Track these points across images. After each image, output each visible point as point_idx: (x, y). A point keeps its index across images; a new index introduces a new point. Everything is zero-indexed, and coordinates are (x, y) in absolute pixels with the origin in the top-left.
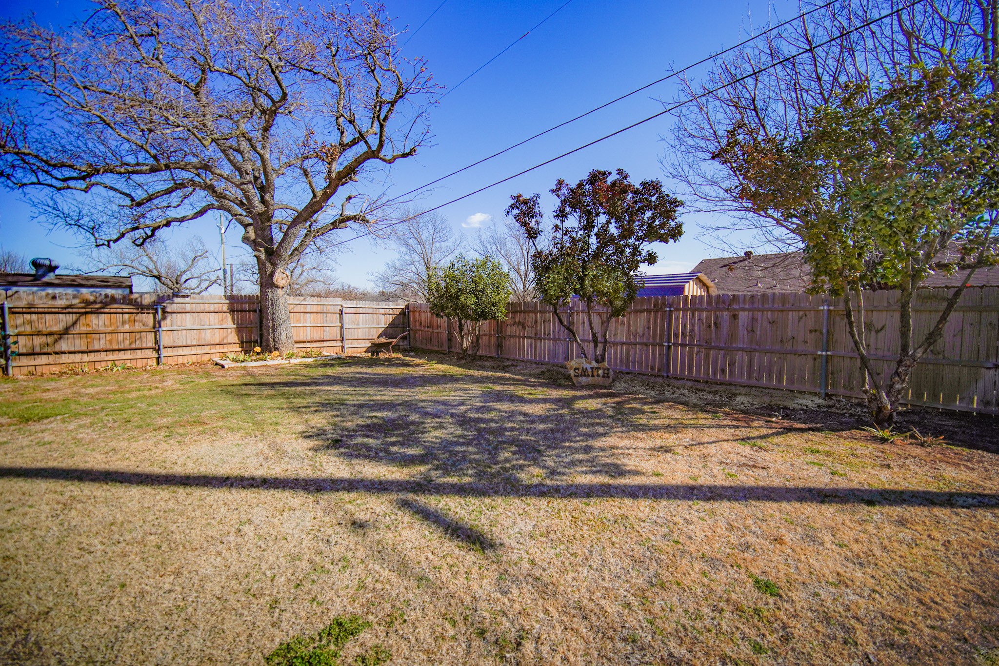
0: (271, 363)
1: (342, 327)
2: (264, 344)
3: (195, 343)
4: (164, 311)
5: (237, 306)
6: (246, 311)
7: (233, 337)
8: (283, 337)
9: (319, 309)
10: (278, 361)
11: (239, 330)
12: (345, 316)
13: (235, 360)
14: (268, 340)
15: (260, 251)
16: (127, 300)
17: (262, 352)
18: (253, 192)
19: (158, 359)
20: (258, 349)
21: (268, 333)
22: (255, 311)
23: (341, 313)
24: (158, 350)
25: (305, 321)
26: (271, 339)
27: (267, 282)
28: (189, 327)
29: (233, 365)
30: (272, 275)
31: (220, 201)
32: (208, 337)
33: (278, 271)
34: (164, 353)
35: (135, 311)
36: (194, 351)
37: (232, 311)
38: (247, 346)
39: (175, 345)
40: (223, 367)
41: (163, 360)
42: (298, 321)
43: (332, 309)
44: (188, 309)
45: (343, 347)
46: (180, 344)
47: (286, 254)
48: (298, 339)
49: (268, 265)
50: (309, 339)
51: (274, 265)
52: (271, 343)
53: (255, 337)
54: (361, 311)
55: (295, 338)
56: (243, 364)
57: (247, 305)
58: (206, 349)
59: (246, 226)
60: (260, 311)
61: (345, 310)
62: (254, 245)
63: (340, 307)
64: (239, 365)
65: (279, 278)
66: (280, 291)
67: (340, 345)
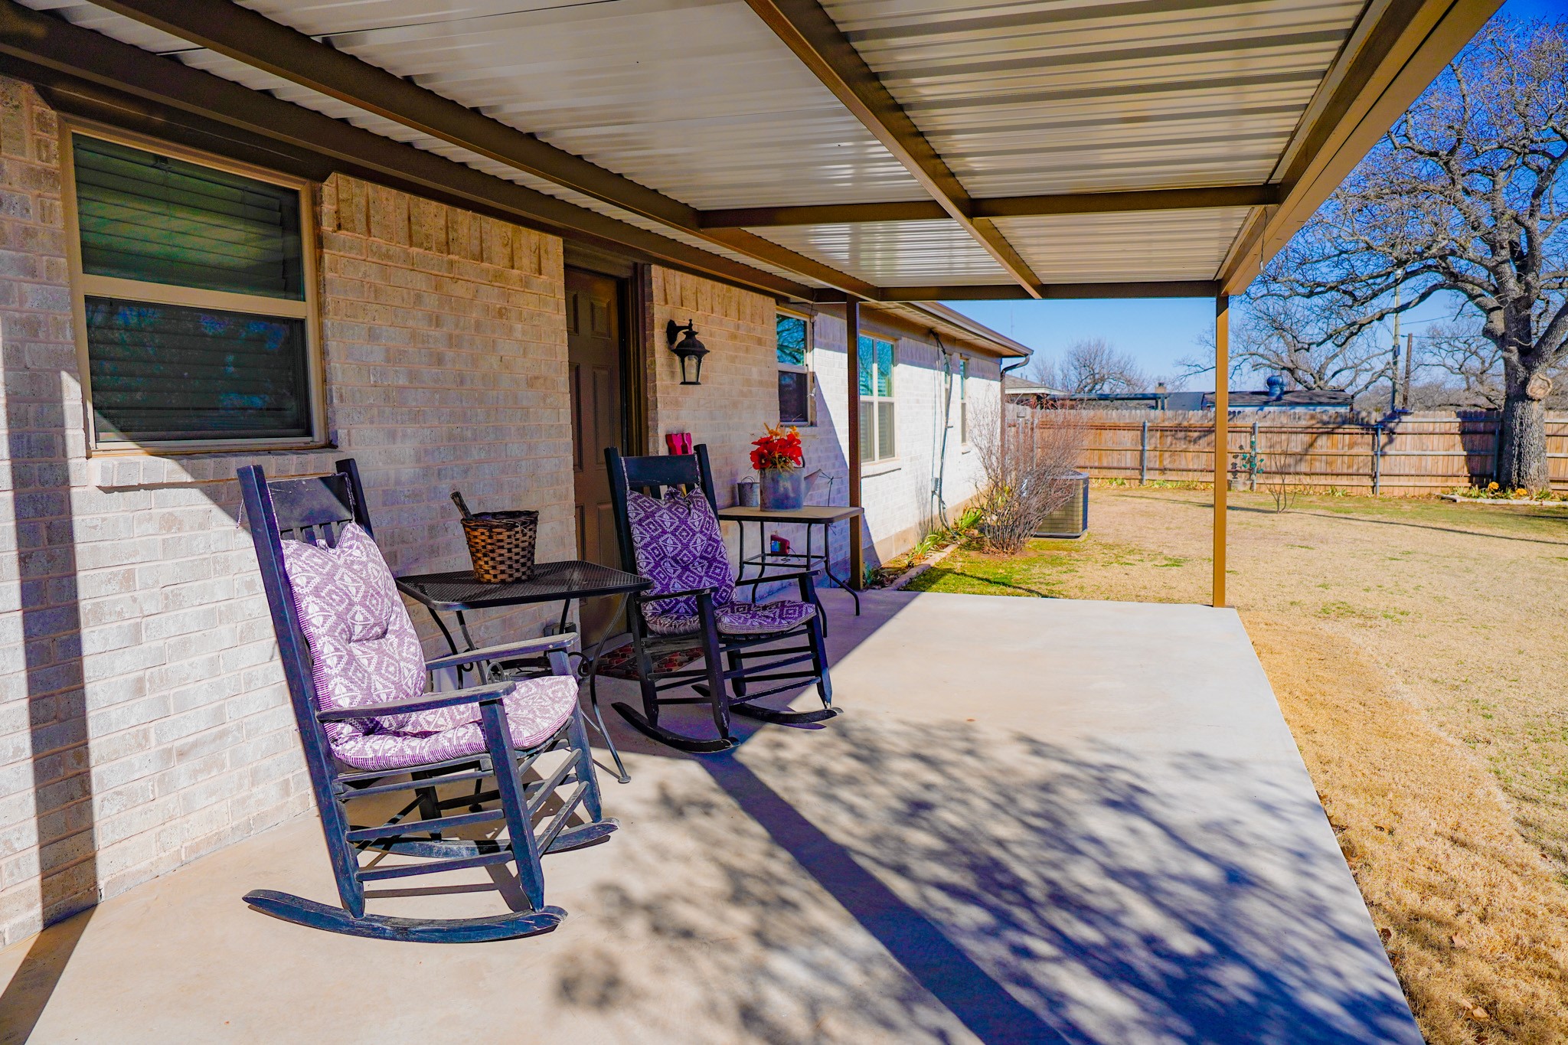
0: (1514, 502)
2: (1503, 479)
3: (1413, 472)
4: (1392, 432)
5: (1470, 426)
6: (1480, 433)
7: (1459, 465)
8: (1533, 471)
10: (1526, 501)
11: (1469, 458)
13: (1464, 495)
14: (1509, 474)
15: (1510, 351)
16: (1354, 420)
17: (1503, 488)
18: (1510, 270)
19: (1373, 487)
20: (1494, 485)
21: (1511, 464)
22: (1493, 433)
24: (1374, 477)
26: (1515, 474)
27: (1518, 394)
28: (1408, 452)
29: (1466, 500)
30: (1525, 382)
31: (1455, 280)
32: (1429, 464)
33: (1535, 376)
34: (1382, 481)
35: (1360, 431)
36: (1412, 482)
37: (1463, 433)
38: (1478, 479)
39: (1392, 473)
40: (1455, 501)
41: (1379, 490)
42: (1559, 448)
44: (1410, 430)
46: (1397, 472)
47: (1548, 352)
48: (1555, 476)
49: (1521, 369)
51: (1530, 369)
52: (1515, 479)
53: (1490, 466)
55: (1551, 475)
56: (1479, 500)
57: (1482, 425)
58: (1427, 481)
59: (1489, 311)
60: (1502, 433)
62: (1502, 341)
64: (1474, 500)
65: (1535, 388)
66: (1535, 405)
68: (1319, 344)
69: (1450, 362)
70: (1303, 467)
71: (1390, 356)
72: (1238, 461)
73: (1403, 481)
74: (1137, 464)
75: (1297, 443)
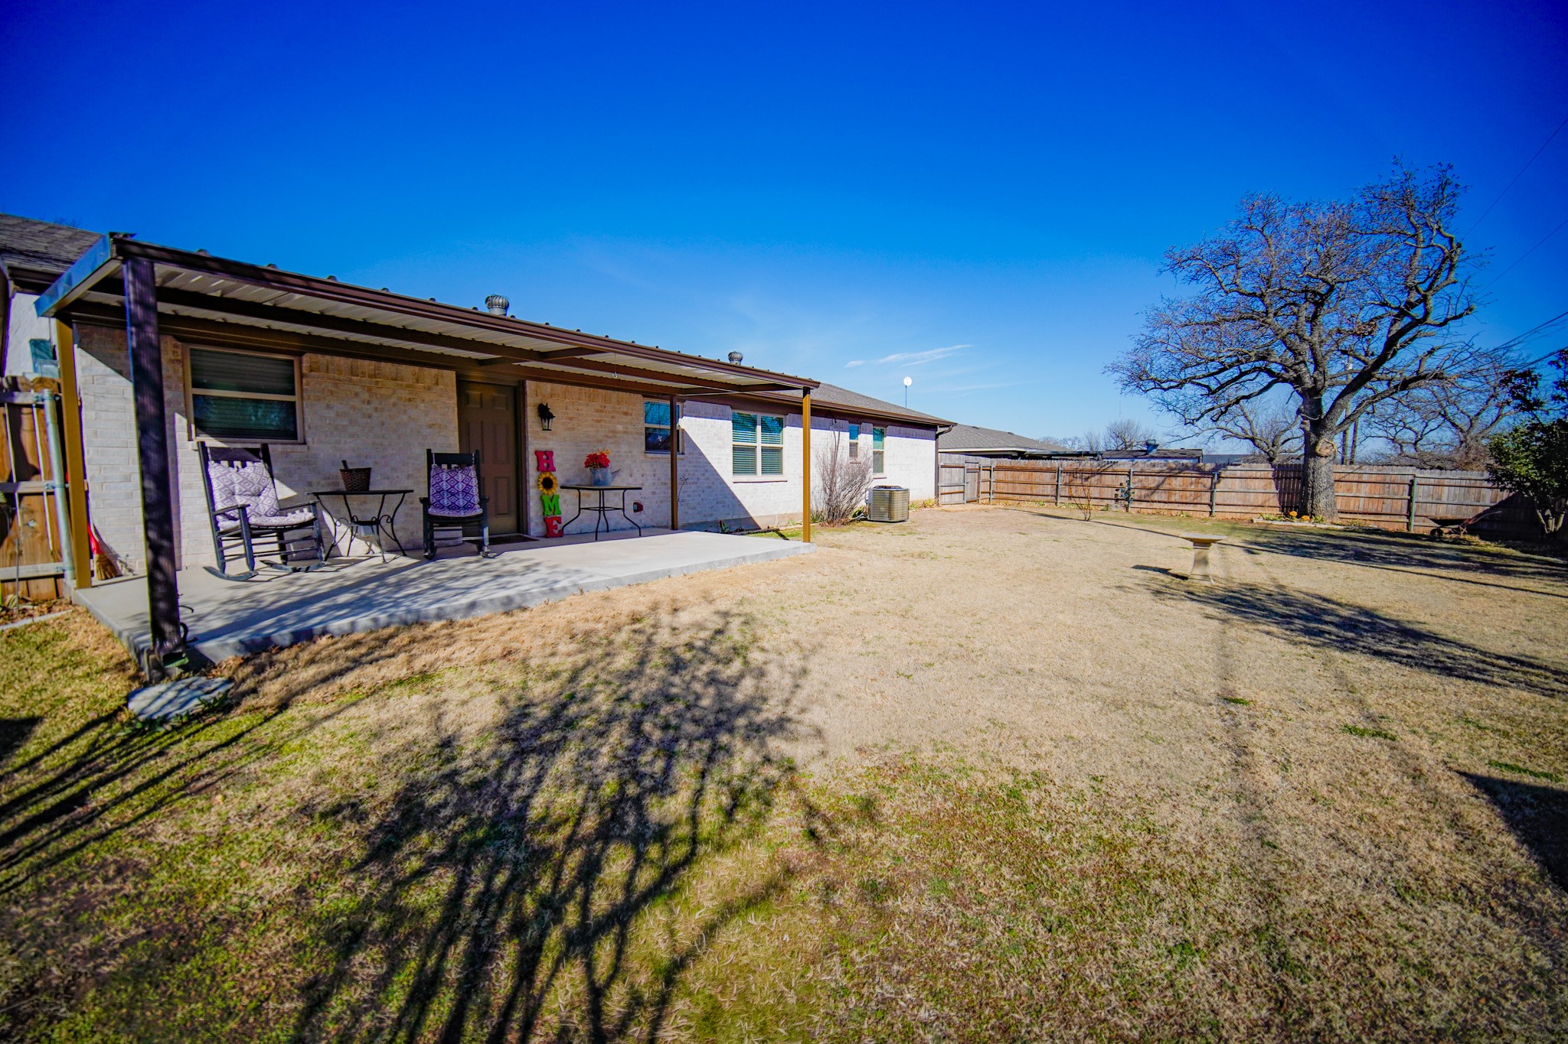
1: (1410, 501)
2: (1302, 509)
4: (1219, 477)
5: (1281, 474)
6: (1288, 478)
7: (1274, 501)
8: (1322, 505)
9: (1380, 478)
11: (1279, 495)
12: (1416, 487)
13: (1264, 519)
14: (1305, 506)
15: (1308, 423)
16: (1195, 468)
17: (1297, 516)
19: (1211, 513)
20: (1294, 514)
21: (1307, 499)
22: (1297, 478)
23: (1411, 485)
24: (1211, 506)
25: (1358, 491)
26: (1309, 506)
27: (1311, 451)
28: (1234, 490)
29: (1262, 521)
30: (1316, 443)
32: (1252, 499)
33: (1322, 441)
34: (1215, 508)
35: (1198, 475)
36: (1239, 509)
37: (1276, 478)
38: (1285, 509)
39: (1225, 503)
40: (1253, 522)
41: (1214, 514)
43: (1398, 479)
44: (1233, 475)
45: (1408, 525)
46: (1229, 503)
47: (1332, 426)
48: (1343, 509)
49: (1313, 435)
50: (1361, 510)
51: (1319, 436)
52: (1309, 508)
53: (1294, 500)
54: (1446, 482)
55: (1333, 507)
56: (1270, 522)
57: (1289, 473)
58: (1249, 509)
60: (1303, 478)
61: (1417, 481)
62: (1304, 417)
63: (1411, 478)
65: (1322, 448)
66: (1323, 461)
67: (1405, 520)
70: (1156, 497)
72: (1119, 493)
73: (1233, 509)
74: (1054, 493)
75: (1152, 482)
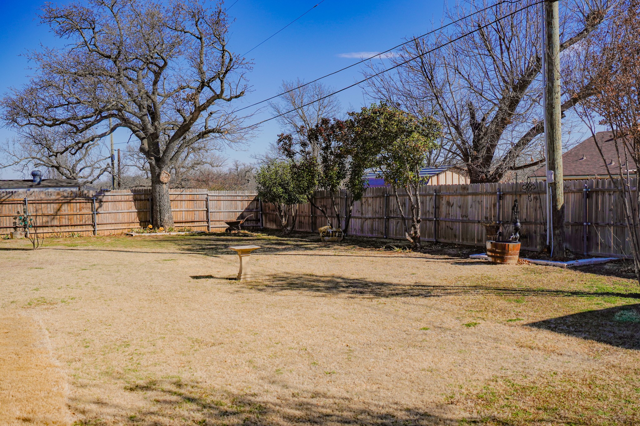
0: (159, 234)
1: (207, 211)
2: (154, 223)
3: (113, 222)
4: (101, 201)
5: (138, 197)
6: (143, 200)
7: (134, 217)
8: (166, 218)
9: (190, 197)
10: (163, 233)
11: (139, 213)
12: (209, 202)
13: (137, 232)
14: (156, 220)
15: (151, 159)
16: (81, 195)
17: (154, 228)
18: (148, 119)
19: (94, 231)
20: (151, 226)
21: (157, 215)
22: (148, 200)
23: (207, 201)
24: (94, 226)
25: (181, 207)
26: (159, 220)
27: (156, 180)
28: (110, 212)
29: (137, 234)
30: (159, 175)
31: (126, 122)
32: (120, 217)
33: (163, 172)
34: (97, 228)
35: (85, 201)
36: (113, 227)
37: (135, 200)
38: (144, 223)
39: (103, 223)
40: (132, 235)
41: (97, 232)
42: (177, 207)
43: (200, 197)
44: (110, 200)
45: (208, 226)
46: (105, 222)
47: (167, 160)
48: (176, 220)
49: (157, 168)
50: (184, 220)
51: (160, 168)
52: (159, 224)
53: (149, 218)
54: (222, 198)
55: (174, 220)
56: (143, 234)
57: (143, 196)
58: (120, 226)
59: (142, 139)
60: (152, 200)
61: (209, 198)
62: (148, 154)
63: (206, 196)
64: (141, 234)
65: (164, 177)
66: (164, 186)
67: (206, 224)
68: (62, 153)
69: (138, 164)
70: (56, 222)
71: (109, 161)
72: (17, 221)
73: (109, 227)
75: (51, 209)
